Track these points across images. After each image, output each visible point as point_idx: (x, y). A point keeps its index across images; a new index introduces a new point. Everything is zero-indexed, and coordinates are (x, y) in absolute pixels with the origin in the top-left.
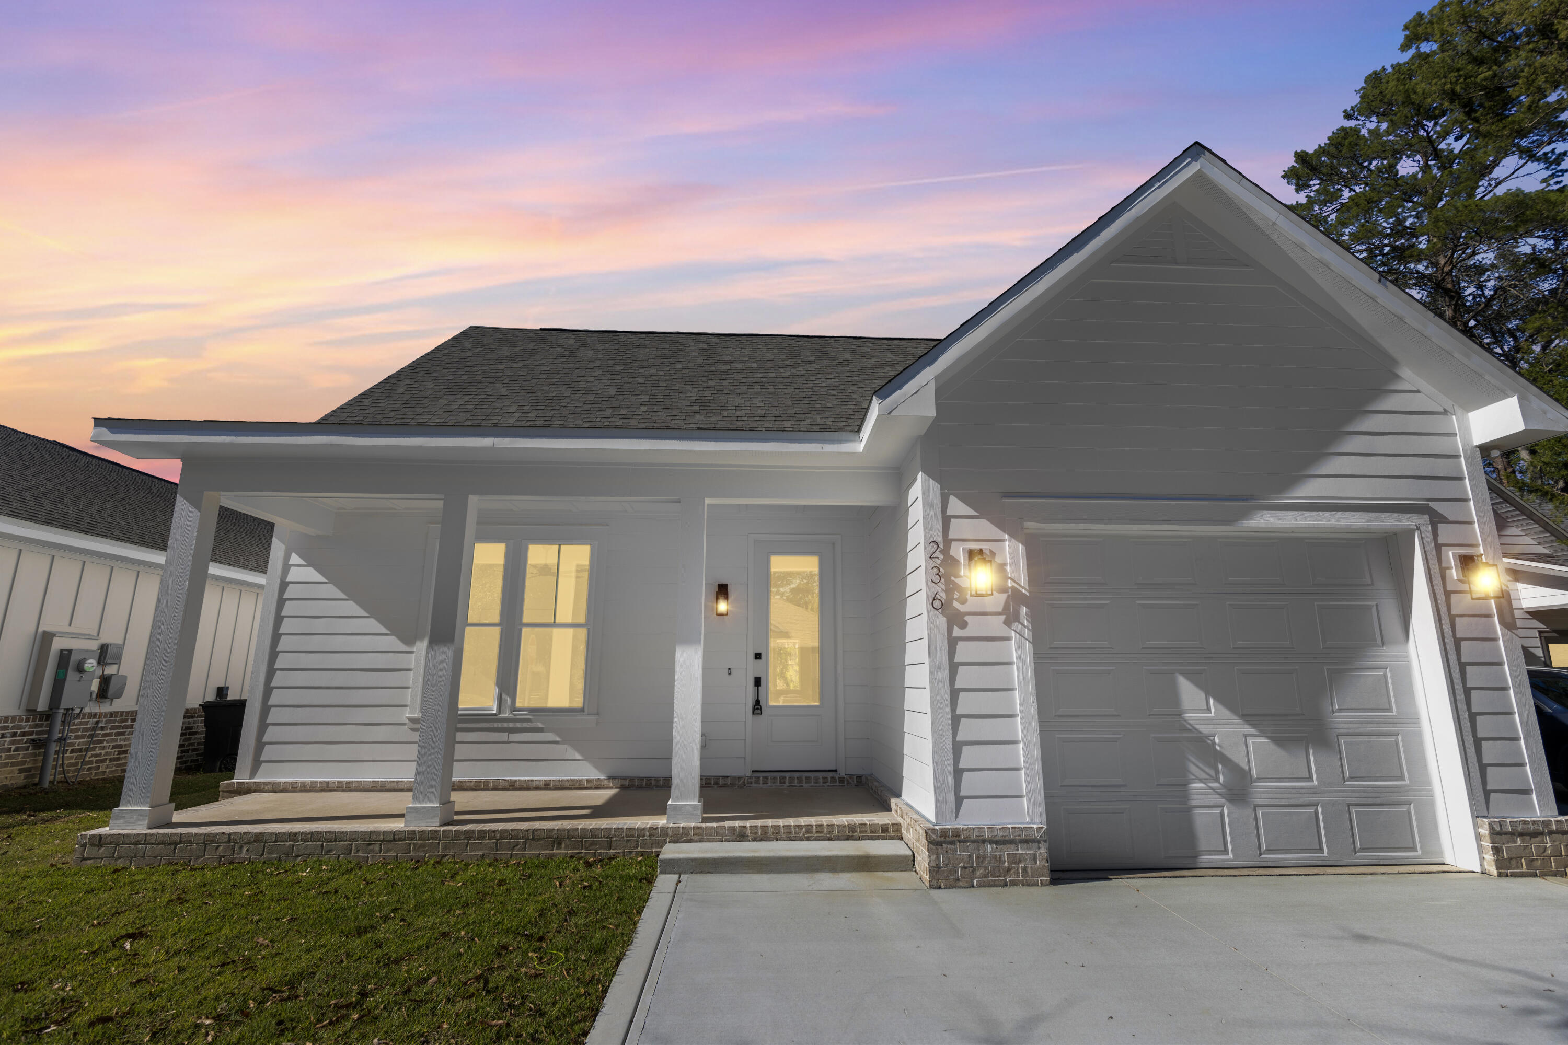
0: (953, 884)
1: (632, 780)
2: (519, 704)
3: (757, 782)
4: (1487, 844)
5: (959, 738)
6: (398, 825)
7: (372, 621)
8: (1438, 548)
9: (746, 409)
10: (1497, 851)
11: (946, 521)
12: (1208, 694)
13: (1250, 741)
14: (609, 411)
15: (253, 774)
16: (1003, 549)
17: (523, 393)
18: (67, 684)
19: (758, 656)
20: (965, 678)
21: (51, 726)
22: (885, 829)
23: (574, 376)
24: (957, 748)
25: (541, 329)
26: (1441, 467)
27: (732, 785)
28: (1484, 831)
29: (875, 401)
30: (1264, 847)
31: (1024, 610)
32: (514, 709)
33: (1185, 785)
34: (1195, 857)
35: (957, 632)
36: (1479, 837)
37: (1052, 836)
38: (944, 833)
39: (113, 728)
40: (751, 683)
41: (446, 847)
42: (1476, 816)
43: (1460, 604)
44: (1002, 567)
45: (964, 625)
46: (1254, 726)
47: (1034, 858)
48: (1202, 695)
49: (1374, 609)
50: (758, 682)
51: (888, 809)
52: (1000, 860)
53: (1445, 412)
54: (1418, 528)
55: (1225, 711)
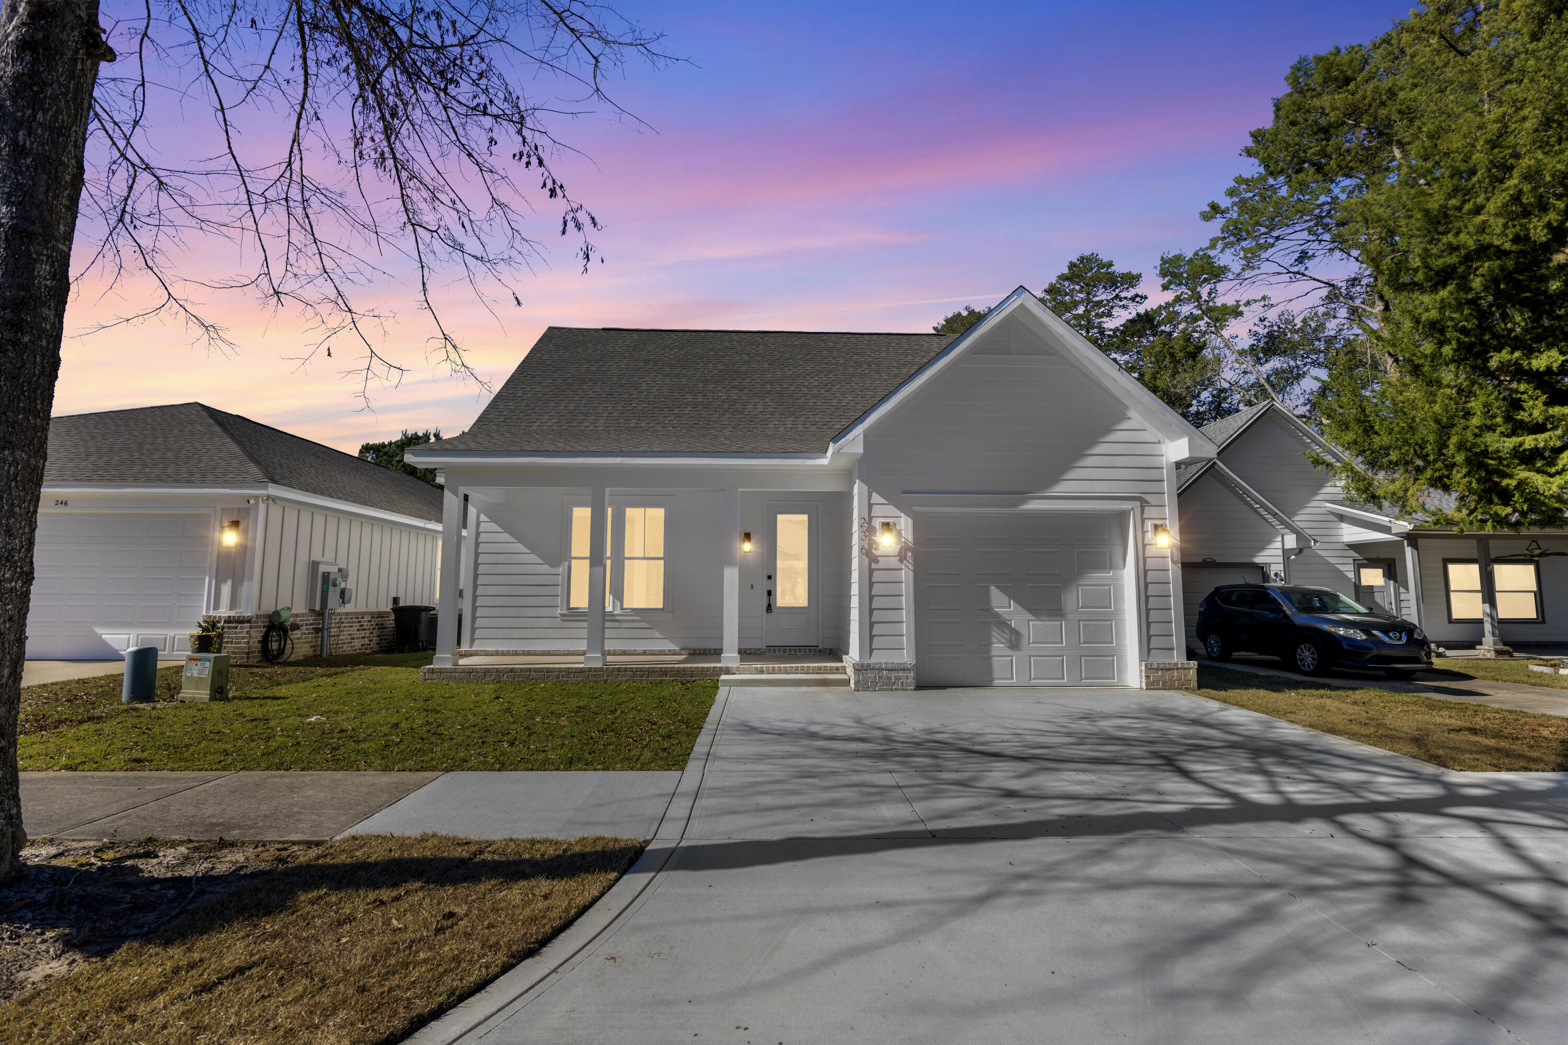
0: (867, 689)
1: (695, 650)
2: (625, 606)
3: (769, 652)
4: (1143, 674)
5: (873, 620)
6: (582, 666)
7: (533, 556)
8: (1143, 520)
9: (760, 407)
10: (1147, 677)
11: (870, 506)
12: (1010, 598)
13: (1031, 623)
14: (666, 411)
15: (471, 646)
16: (900, 523)
17: (604, 395)
18: (330, 594)
19: (769, 577)
20: (877, 589)
21: (323, 620)
22: (837, 669)
23: (636, 379)
24: (872, 625)
25: (603, 329)
26: (1152, 474)
27: (755, 653)
28: (1143, 668)
29: (831, 445)
30: (1033, 676)
31: (909, 554)
32: (622, 608)
33: (990, 645)
34: (992, 680)
35: (874, 566)
36: (1141, 671)
37: (917, 667)
38: (862, 666)
39: (348, 622)
40: (765, 593)
41: (608, 676)
42: (1141, 661)
43: (1150, 551)
44: (899, 533)
45: (877, 562)
46: (1034, 615)
47: (907, 678)
48: (1007, 599)
49: (1108, 554)
50: (769, 593)
51: (842, 661)
52: (890, 678)
53: (1159, 442)
54: (1133, 509)
55: (1019, 607)
